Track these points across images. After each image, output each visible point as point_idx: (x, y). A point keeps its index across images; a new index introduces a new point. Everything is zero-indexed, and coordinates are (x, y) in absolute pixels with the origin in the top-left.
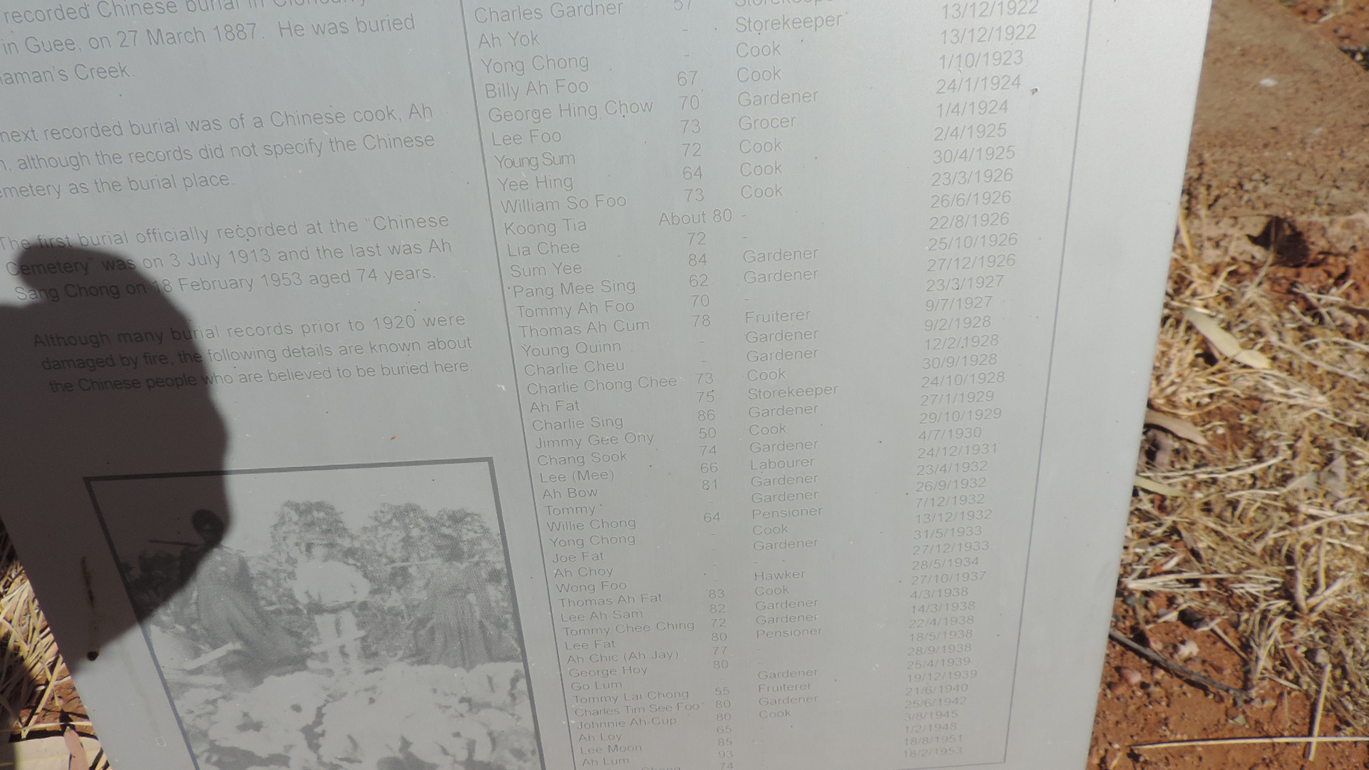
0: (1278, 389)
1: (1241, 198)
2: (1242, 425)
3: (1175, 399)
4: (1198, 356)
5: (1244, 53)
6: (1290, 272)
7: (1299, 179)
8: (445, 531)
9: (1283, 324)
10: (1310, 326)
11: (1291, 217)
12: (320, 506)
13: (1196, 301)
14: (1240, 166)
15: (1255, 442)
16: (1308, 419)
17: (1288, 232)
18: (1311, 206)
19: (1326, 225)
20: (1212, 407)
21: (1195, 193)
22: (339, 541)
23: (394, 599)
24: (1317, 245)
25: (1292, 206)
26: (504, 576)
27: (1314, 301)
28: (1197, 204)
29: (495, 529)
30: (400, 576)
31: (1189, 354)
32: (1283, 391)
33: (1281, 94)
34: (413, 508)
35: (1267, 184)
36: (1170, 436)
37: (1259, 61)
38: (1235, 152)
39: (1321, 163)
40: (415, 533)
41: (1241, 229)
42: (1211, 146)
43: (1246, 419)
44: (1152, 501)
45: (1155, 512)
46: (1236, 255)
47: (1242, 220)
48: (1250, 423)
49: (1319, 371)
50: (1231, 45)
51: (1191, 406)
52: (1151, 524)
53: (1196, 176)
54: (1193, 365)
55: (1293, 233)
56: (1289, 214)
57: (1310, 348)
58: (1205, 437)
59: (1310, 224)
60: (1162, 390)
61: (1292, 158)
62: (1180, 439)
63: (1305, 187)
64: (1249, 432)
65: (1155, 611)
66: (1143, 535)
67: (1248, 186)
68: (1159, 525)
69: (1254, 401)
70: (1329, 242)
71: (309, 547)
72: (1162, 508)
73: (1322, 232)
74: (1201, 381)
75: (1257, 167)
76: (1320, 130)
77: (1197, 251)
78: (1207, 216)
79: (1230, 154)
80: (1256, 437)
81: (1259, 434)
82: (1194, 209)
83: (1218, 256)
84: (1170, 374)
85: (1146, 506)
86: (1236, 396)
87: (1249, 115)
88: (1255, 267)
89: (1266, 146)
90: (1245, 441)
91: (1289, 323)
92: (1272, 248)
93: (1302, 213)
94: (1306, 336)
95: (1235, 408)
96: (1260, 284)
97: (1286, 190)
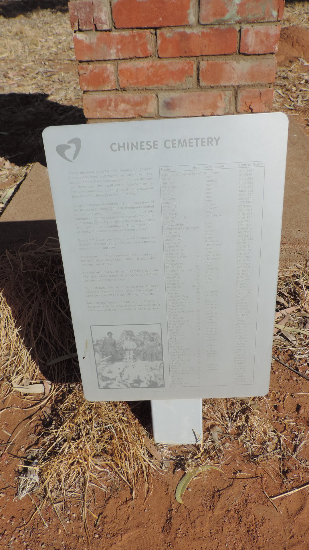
8: (151, 336)
12: (130, 331)
22: (132, 337)
23: (141, 348)
26: (161, 345)
29: (160, 336)
30: (142, 344)
34: (146, 332)
40: (146, 336)
44: (304, 336)
45: (304, 339)
52: (303, 342)
65: (302, 363)
66: (301, 344)
68: (305, 342)
71: (127, 338)
72: (306, 338)
85: (302, 337)
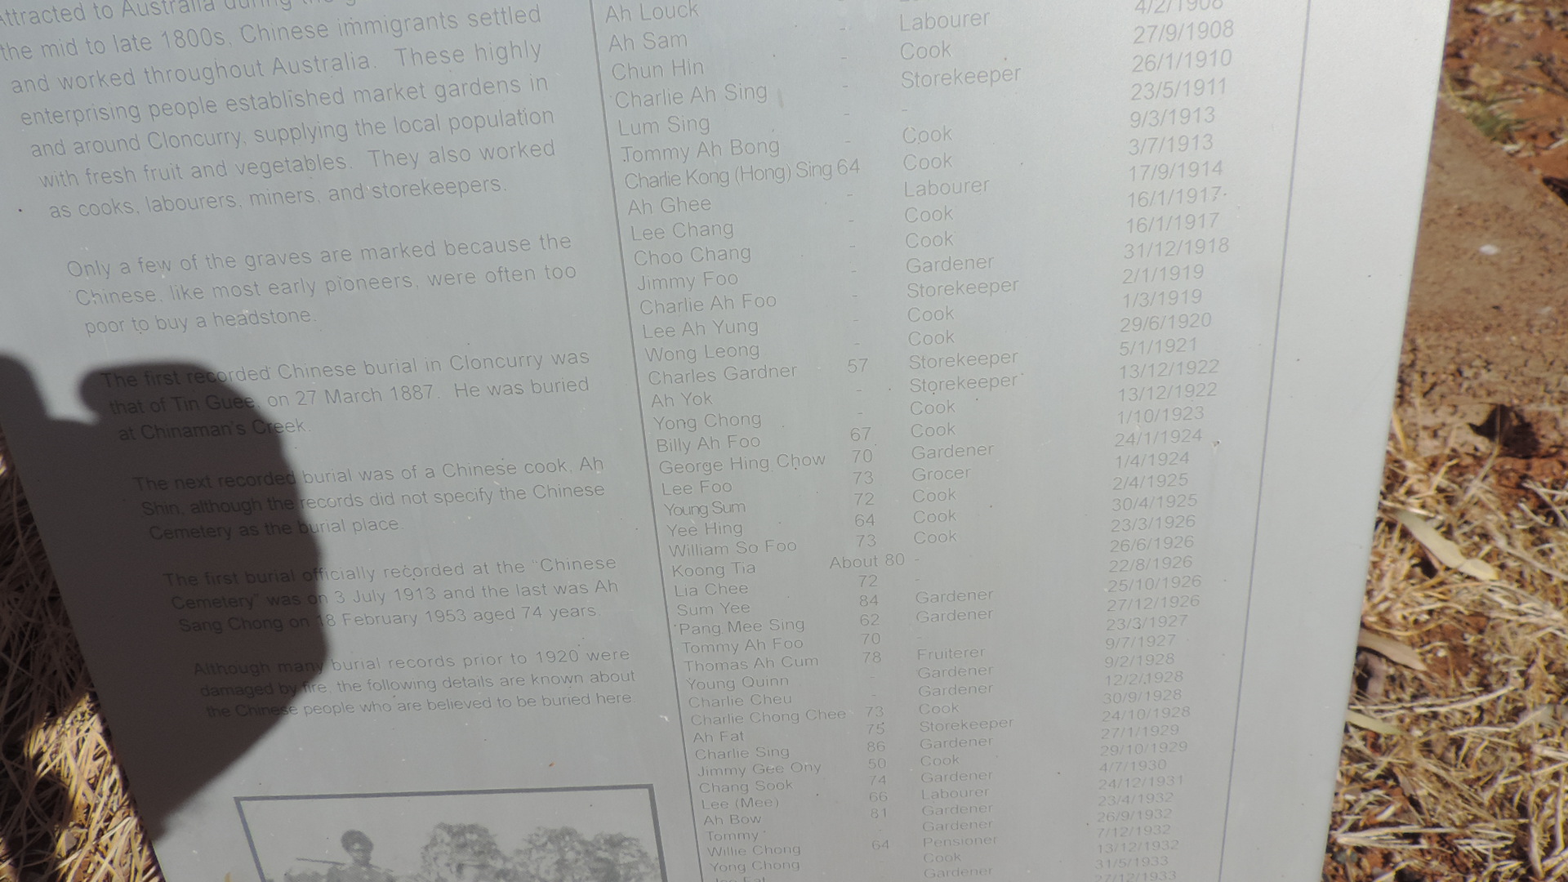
0: (1506, 604)
1: (1460, 385)
2: (1466, 646)
3: (1389, 617)
4: (1414, 566)
5: (1461, 213)
6: (1519, 464)
7: (1525, 365)
9: (1512, 526)
10: (1544, 527)
11: (1518, 406)
12: (473, 828)
13: (1412, 500)
14: (1458, 351)
15: (1481, 666)
16: (1543, 640)
17: (1515, 423)
18: (1541, 393)
19: (1558, 415)
20: (1432, 626)
21: (1408, 380)
22: (491, 862)
24: (1548, 439)
25: (1518, 393)
27: (1547, 499)
28: (1410, 391)
29: (653, 853)
31: (1405, 566)
32: (1513, 606)
33: (1504, 263)
34: (568, 832)
35: (1489, 370)
36: (1384, 660)
37: (1479, 222)
38: (1453, 336)
39: (1550, 350)
40: (570, 856)
41: (1462, 417)
42: (1424, 328)
43: (1471, 639)
44: (1364, 739)
45: (1368, 751)
46: (1457, 446)
47: (1462, 408)
48: (1475, 644)
49: (1555, 581)
50: (1447, 203)
51: (1408, 623)
52: (1363, 766)
53: (1408, 362)
54: (1409, 577)
55: (1520, 424)
56: (1516, 402)
57: (1543, 553)
58: (1424, 661)
59: (1539, 414)
60: (1374, 606)
61: (1516, 344)
62: (1395, 664)
63: (1534, 374)
64: (1475, 655)
65: (1368, 871)
66: (1356, 778)
67: (1468, 373)
68: (1372, 767)
69: (1480, 619)
70: (1562, 435)
72: (1375, 747)
73: (1553, 424)
74: (1419, 596)
75: (1477, 353)
76: (1548, 309)
77: (1411, 442)
78: (1422, 404)
79: (1446, 339)
80: (1482, 660)
81: (1487, 657)
82: (1407, 397)
83: (1436, 447)
84: (1382, 589)
85: (1358, 744)
86: (1459, 612)
87: (1468, 291)
88: (1479, 460)
89: (1487, 329)
90: (1470, 665)
91: (1519, 524)
92: (1497, 440)
93: (1531, 401)
94: (1539, 538)
95: (1457, 626)
96: (1486, 477)
97: (1511, 377)
